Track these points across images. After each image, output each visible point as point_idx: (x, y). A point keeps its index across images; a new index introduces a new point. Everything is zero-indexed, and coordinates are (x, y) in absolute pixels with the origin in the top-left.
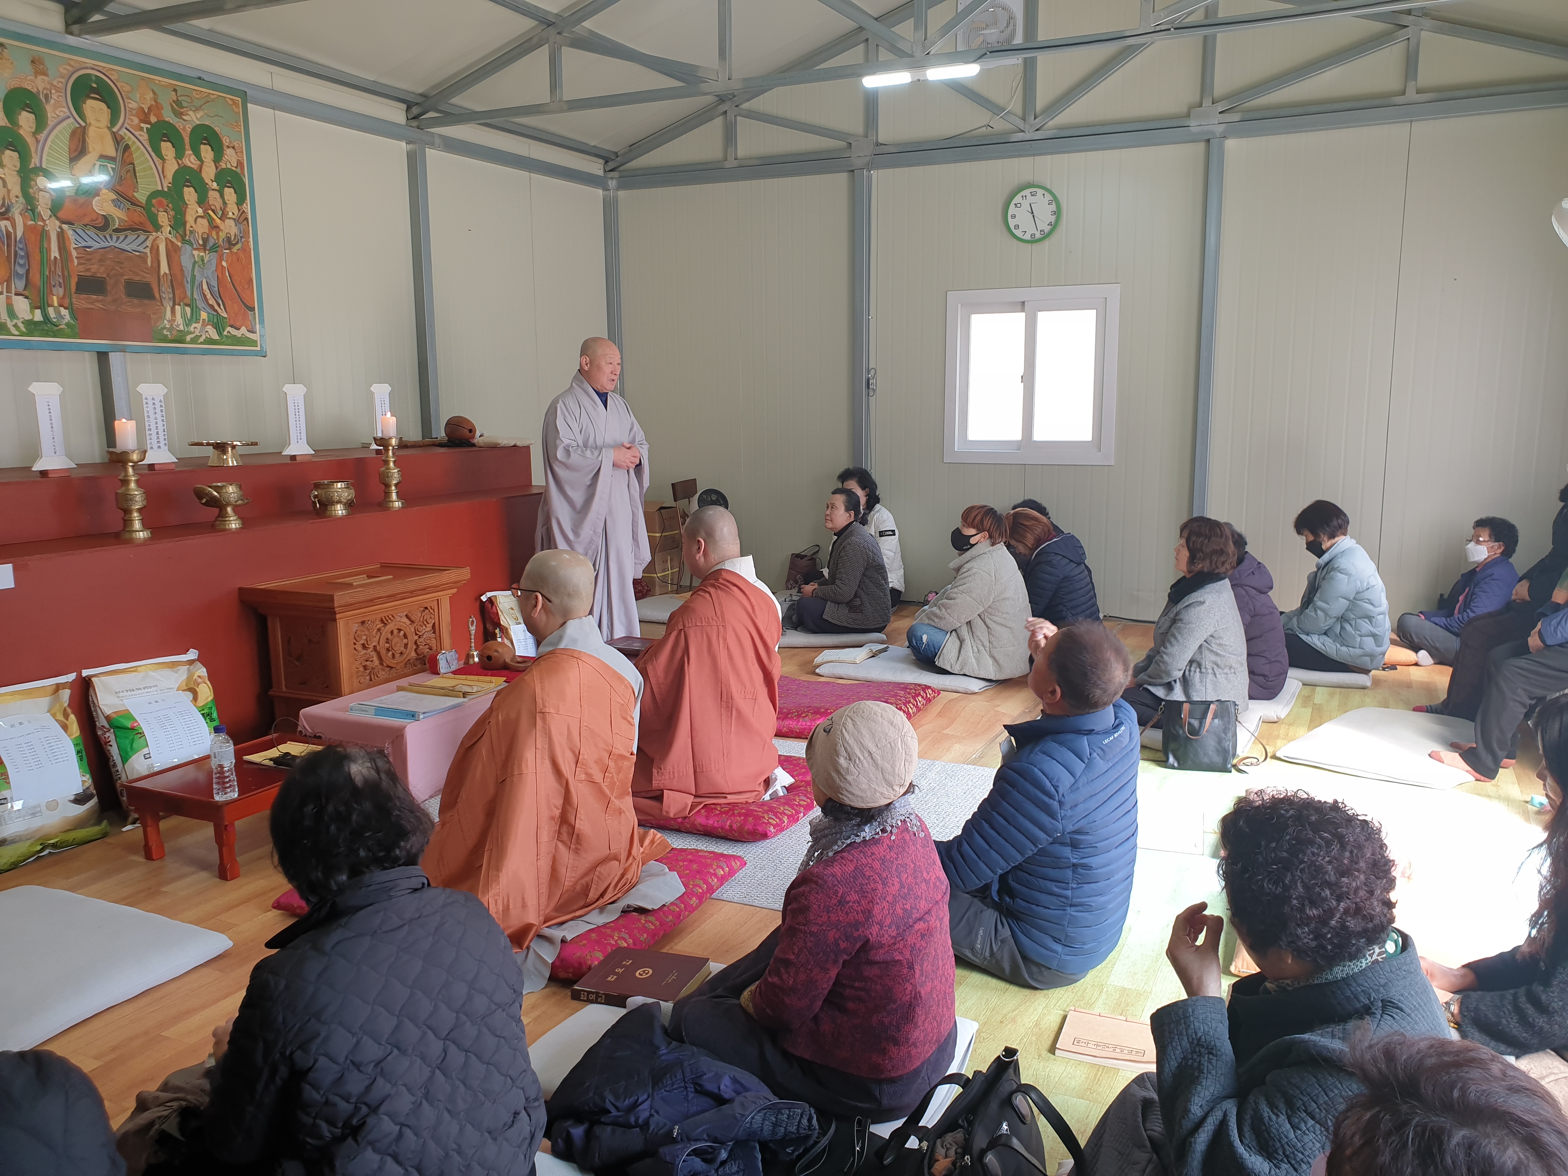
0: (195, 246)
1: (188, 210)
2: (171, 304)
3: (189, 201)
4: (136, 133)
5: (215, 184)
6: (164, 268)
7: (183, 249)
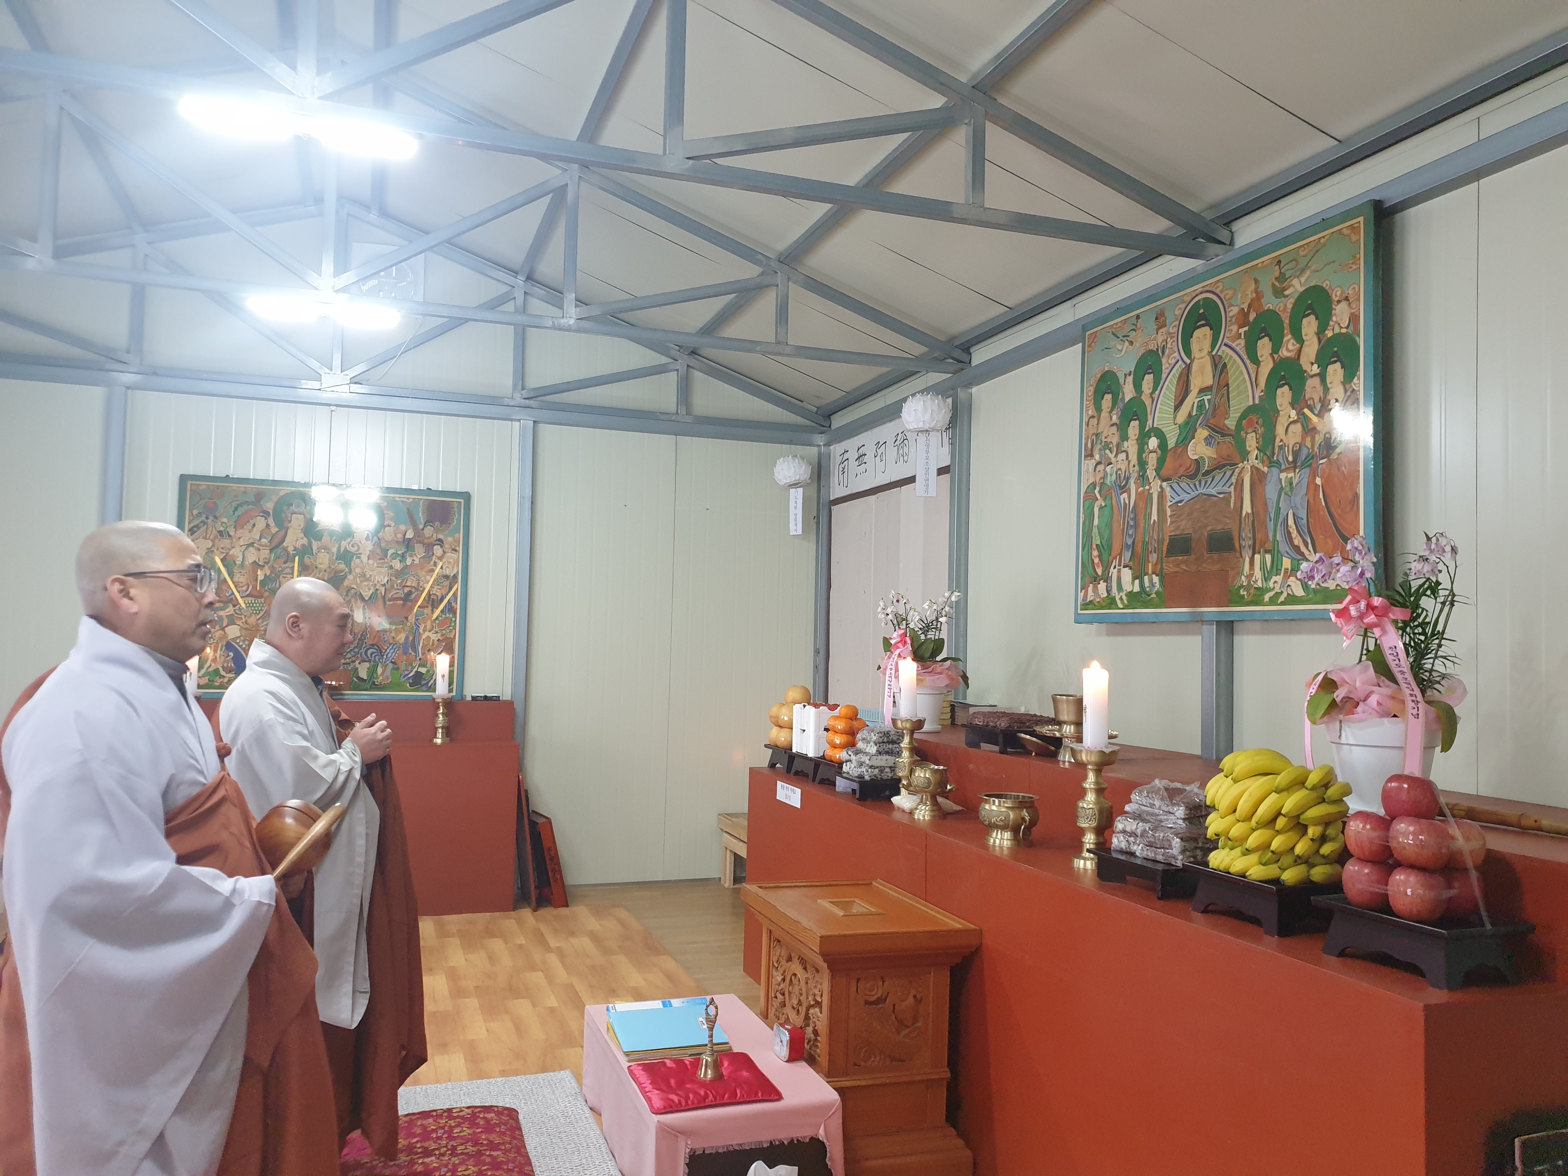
0: (1283, 467)
1: (1279, 418)
2: (1250, 553)
3: (1280, 405)
4: (1234, 345)
5: (1316, 366)
6: (1247, 508)
7: (1269, 475)
